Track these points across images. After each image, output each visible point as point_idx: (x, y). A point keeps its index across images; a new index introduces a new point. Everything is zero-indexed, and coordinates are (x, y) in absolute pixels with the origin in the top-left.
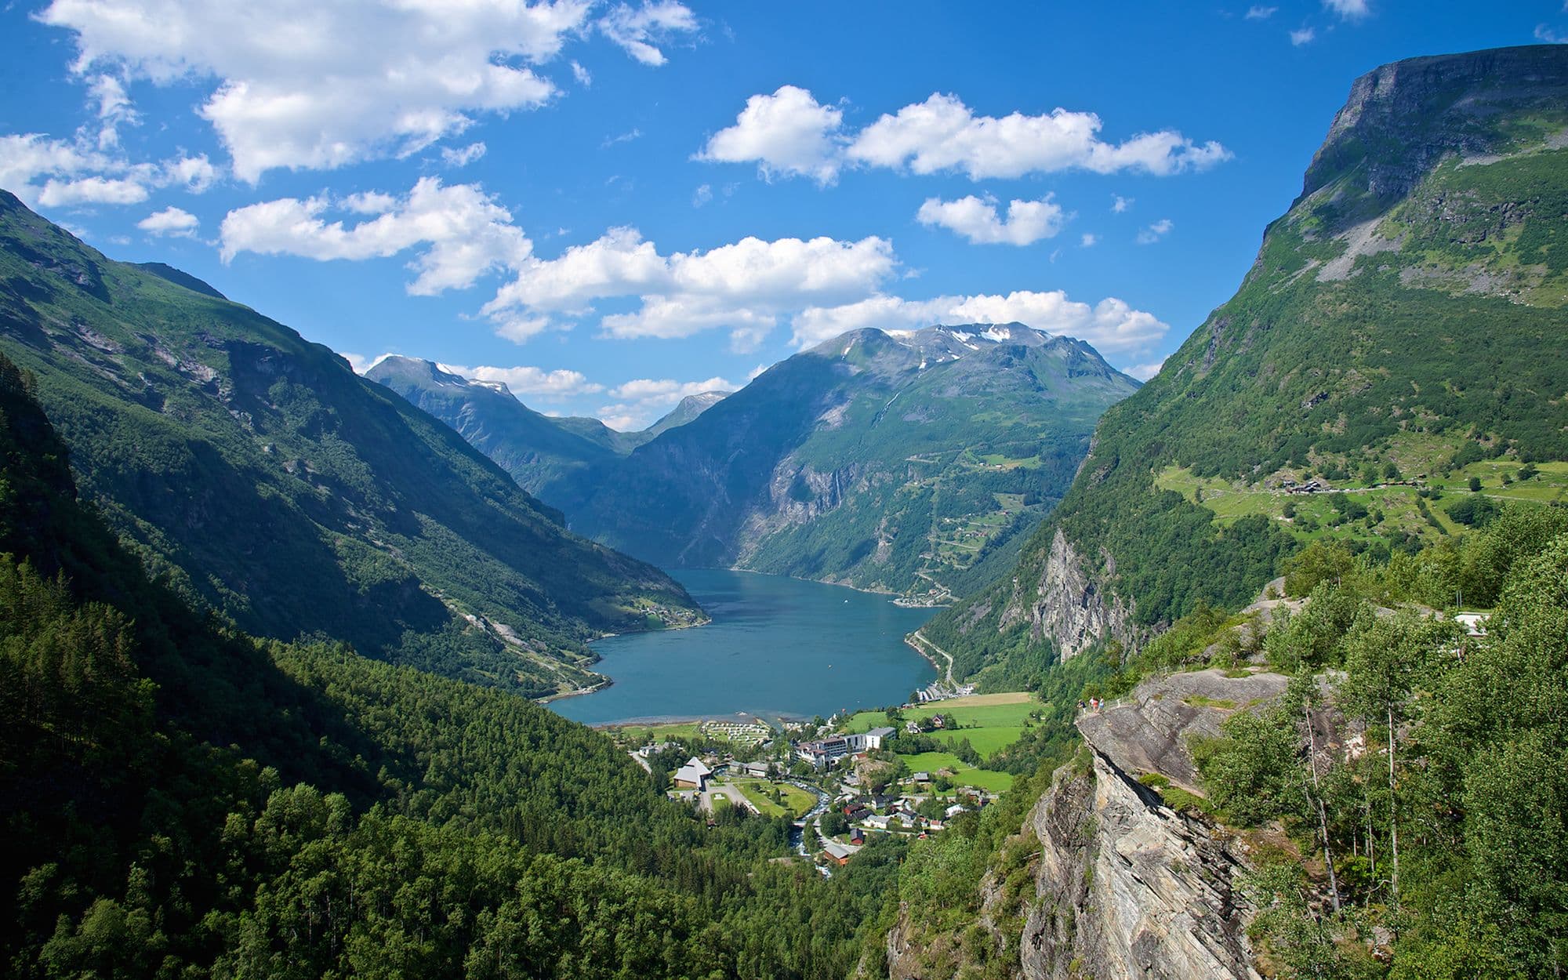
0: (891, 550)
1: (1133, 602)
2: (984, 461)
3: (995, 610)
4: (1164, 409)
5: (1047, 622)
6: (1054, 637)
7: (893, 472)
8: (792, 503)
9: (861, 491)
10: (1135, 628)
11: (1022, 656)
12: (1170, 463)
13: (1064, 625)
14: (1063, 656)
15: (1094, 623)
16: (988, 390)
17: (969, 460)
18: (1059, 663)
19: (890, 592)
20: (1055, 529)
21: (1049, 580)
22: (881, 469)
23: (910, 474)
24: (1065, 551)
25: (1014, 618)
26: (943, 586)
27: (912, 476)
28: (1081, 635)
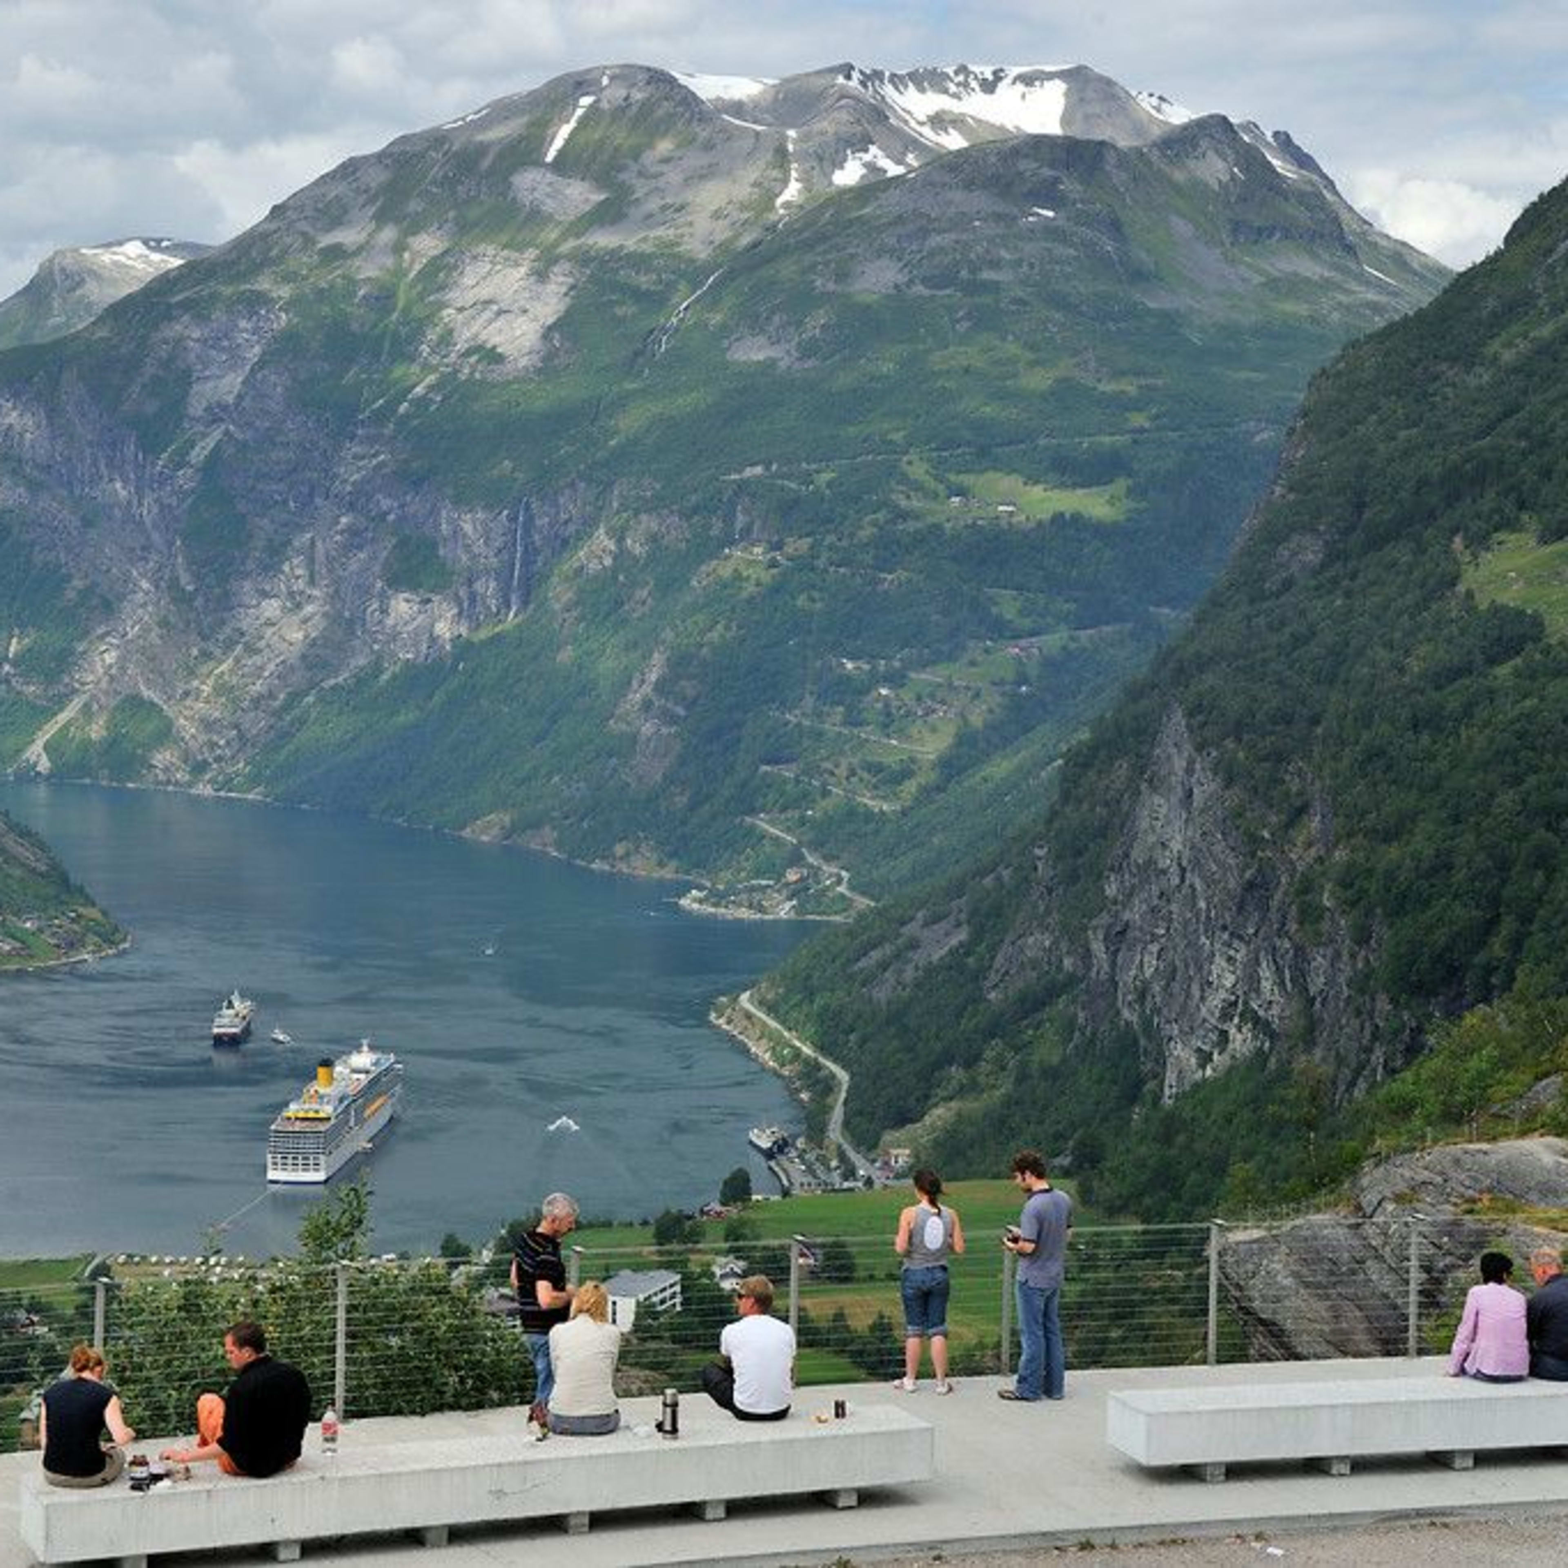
0: (678, 747)
1: (1381, 931)
2: (961, 492)
3: (977, 936)
4: (1508, 356)
5: (1128, 977)
6: (1146, 1023)
7: (686, 515)
8: (383, 597)
9: (594, 566)
10: (1383, 1004)
11: (1051, 1074)
12: (1510, 525)
13: (1176, 987)
14: (1171, 1077)
15: (1266, 985)
16: (987, 275)
17: (919, 487)
18: (1157, 1097)
19: (668, 874)
20: (1166, 706)
21: (1138, 855)
22: (654, 505)
23: (741, 520)
24: (1189, 771)
25: (1035, 964)
26: (828, 858)
27: (747, 531)
28: (1226, 1015)
